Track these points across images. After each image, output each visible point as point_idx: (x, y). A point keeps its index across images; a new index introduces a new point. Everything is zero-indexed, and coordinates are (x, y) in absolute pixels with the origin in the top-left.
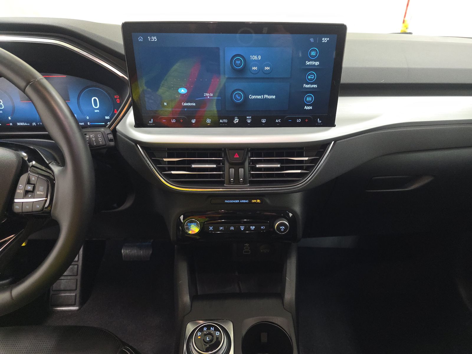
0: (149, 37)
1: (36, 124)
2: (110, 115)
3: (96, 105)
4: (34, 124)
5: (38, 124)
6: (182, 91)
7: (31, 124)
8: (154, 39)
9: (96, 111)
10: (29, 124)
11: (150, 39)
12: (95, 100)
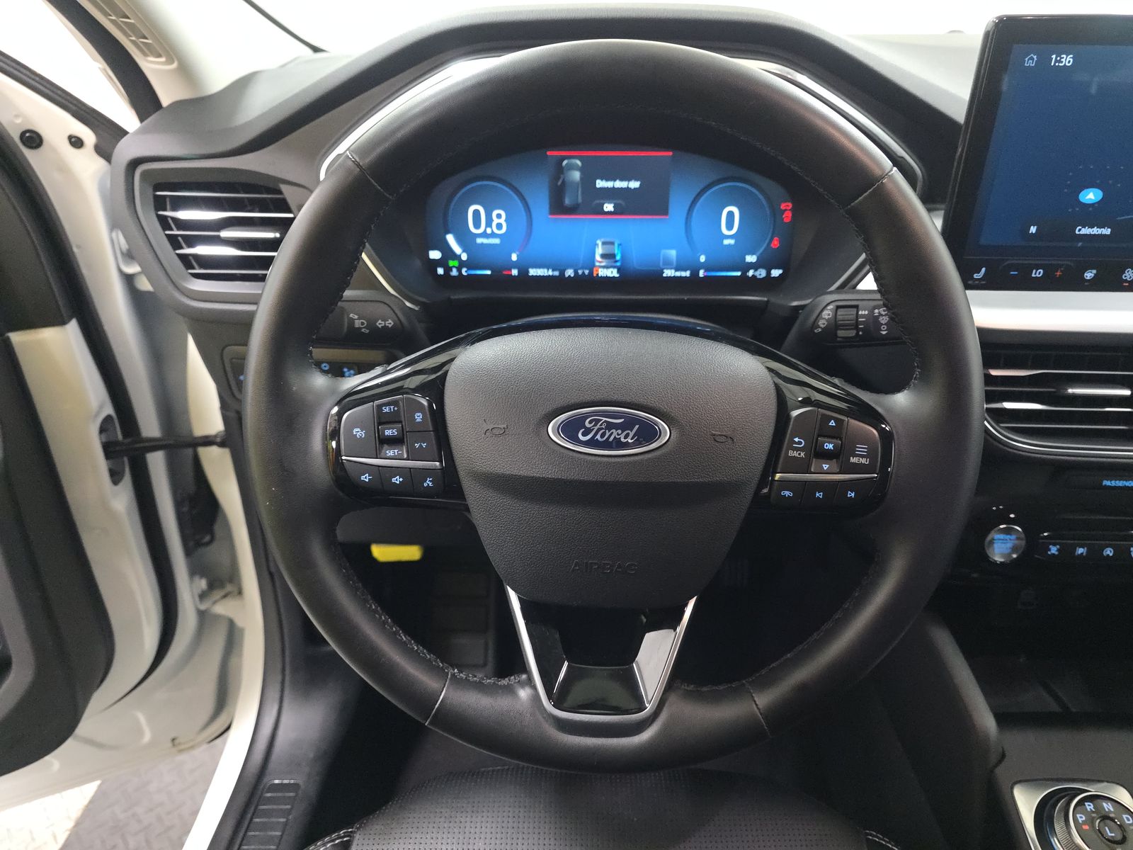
0: (1054, 56)
1: (576, 272)
2: (761, 250)
3: (730, 227)
4: (570, 273)
5: (580, 272)
6: (1088, 197)
7: (562, 273)
8: (1067, 60)
9: (726, 242)
10: (557, 273)
11: (1056, 61)
12: (731, 214)
